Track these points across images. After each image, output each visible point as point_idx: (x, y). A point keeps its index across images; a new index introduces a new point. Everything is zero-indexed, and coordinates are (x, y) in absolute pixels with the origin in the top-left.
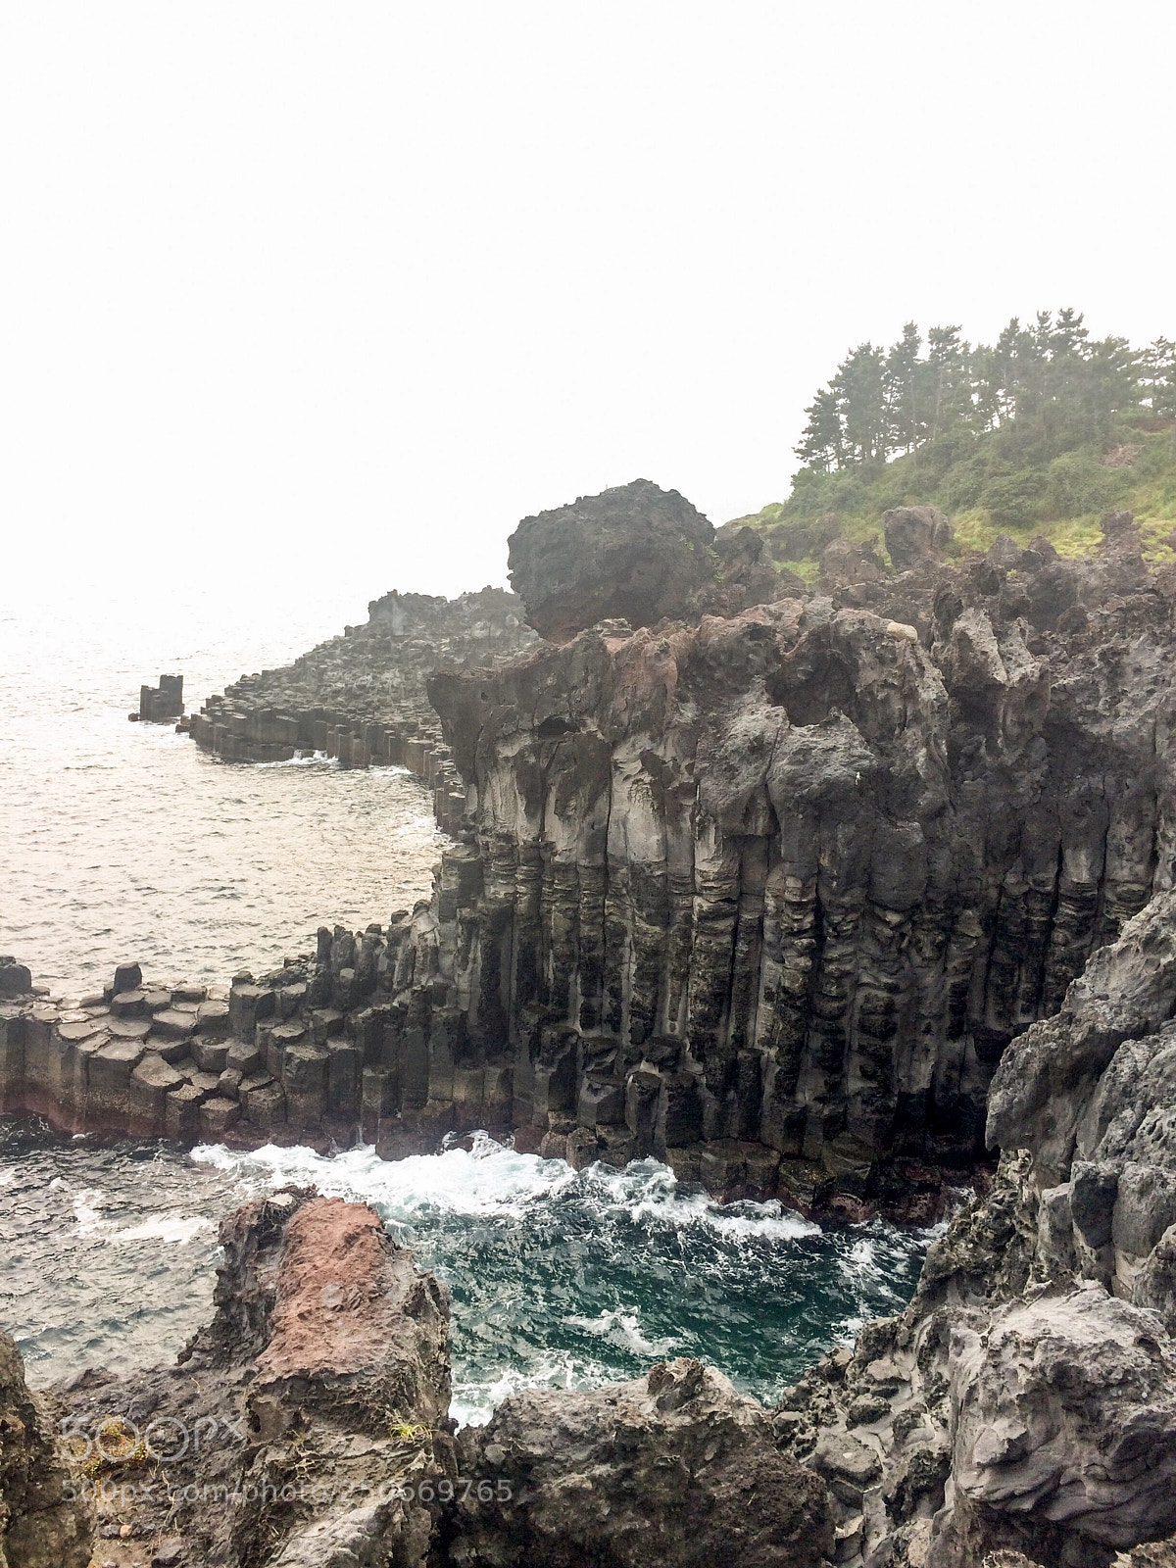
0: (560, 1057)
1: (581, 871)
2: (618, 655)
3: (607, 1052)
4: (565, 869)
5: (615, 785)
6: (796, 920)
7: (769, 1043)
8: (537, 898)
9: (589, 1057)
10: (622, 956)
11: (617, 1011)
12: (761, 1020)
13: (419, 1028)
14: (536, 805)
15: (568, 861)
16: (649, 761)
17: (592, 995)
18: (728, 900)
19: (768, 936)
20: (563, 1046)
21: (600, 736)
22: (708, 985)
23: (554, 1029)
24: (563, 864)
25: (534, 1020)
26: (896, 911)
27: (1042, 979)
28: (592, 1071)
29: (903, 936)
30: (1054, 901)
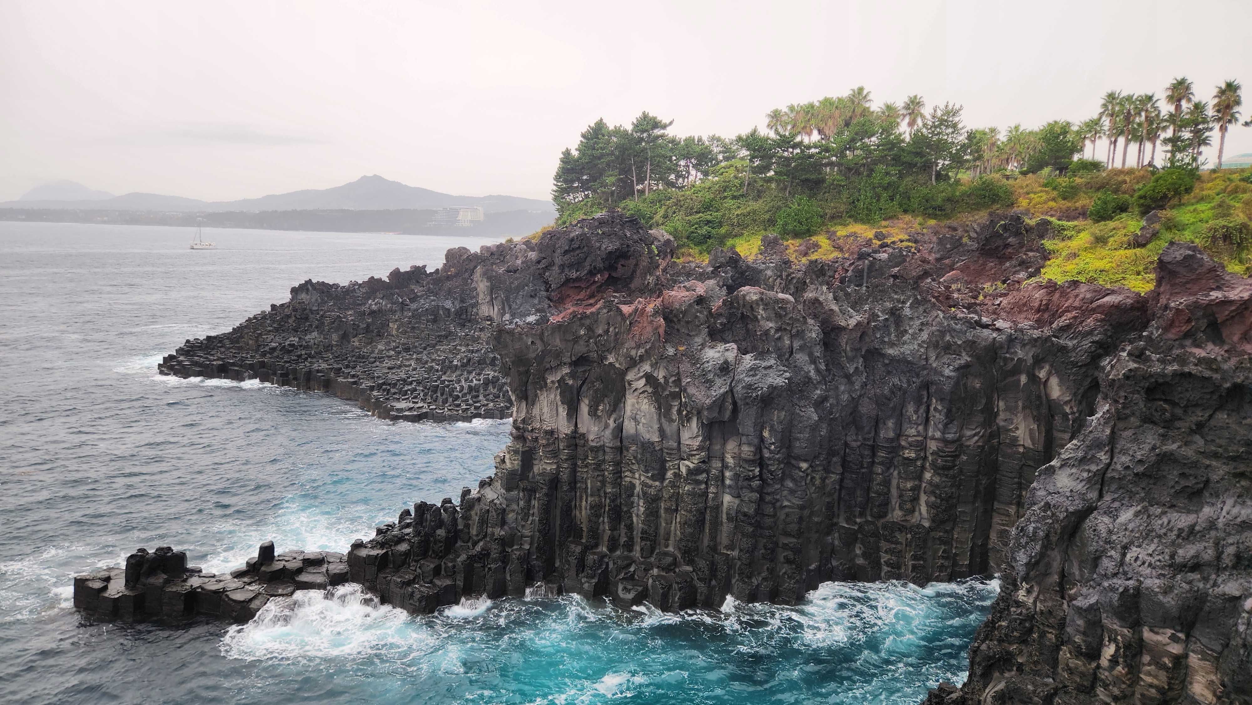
0: (600, 571)
1: (607, 450)
2: (630, 315)
3: (629, 565)
4: (596, 450)
5: (627, 396)
6: (751, 471)
7: (731, 547)
8: (574, 470)
9: (619, 570)
10: (633, 503)
11: (631, 539)
12: (724, 535)
13: (500, 564)
14: (573, 412)
15: (598, 444)
16: (650, 379)
17: (616, 529)
18: (704, 462)
19: (728, 482)
20: (601, 565)
21: (617, 365)
22: (694, 515)
23: (594, 553)
24: (595, 447)
25: (578, 549)
26: (805, 461)
27: (868, 494)
28: (623, 578)
29: (807, 475)
30: (874, 449)
